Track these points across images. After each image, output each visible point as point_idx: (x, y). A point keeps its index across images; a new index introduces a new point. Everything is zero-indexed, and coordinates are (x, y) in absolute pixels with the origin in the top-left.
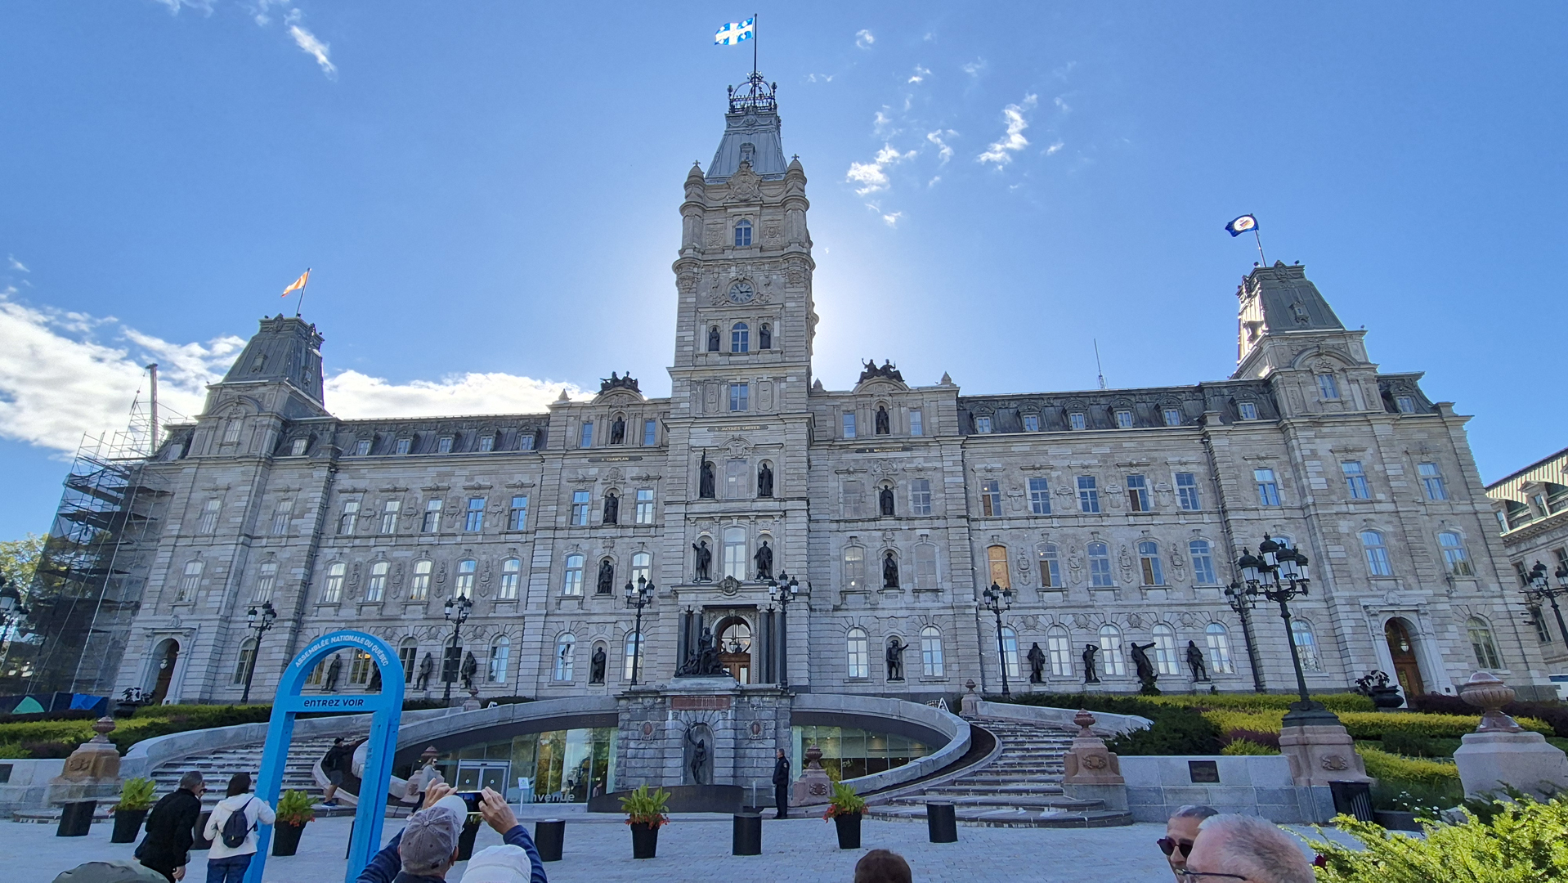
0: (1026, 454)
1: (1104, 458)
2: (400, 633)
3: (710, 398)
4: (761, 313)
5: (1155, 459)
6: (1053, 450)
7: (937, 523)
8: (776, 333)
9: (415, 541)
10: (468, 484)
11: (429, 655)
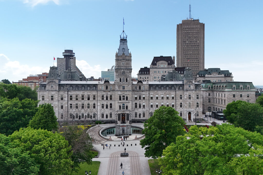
0: (156, 92)
1: (165, 93)
2: (81, 113)
3: (120, 88)
4: (126, 77)
5: (170, 93)
6: (159, 92)
7: (145, 101)
8: (128, 79)
9: (81, 101)
10: (87, 94)
11: (86, 115)
